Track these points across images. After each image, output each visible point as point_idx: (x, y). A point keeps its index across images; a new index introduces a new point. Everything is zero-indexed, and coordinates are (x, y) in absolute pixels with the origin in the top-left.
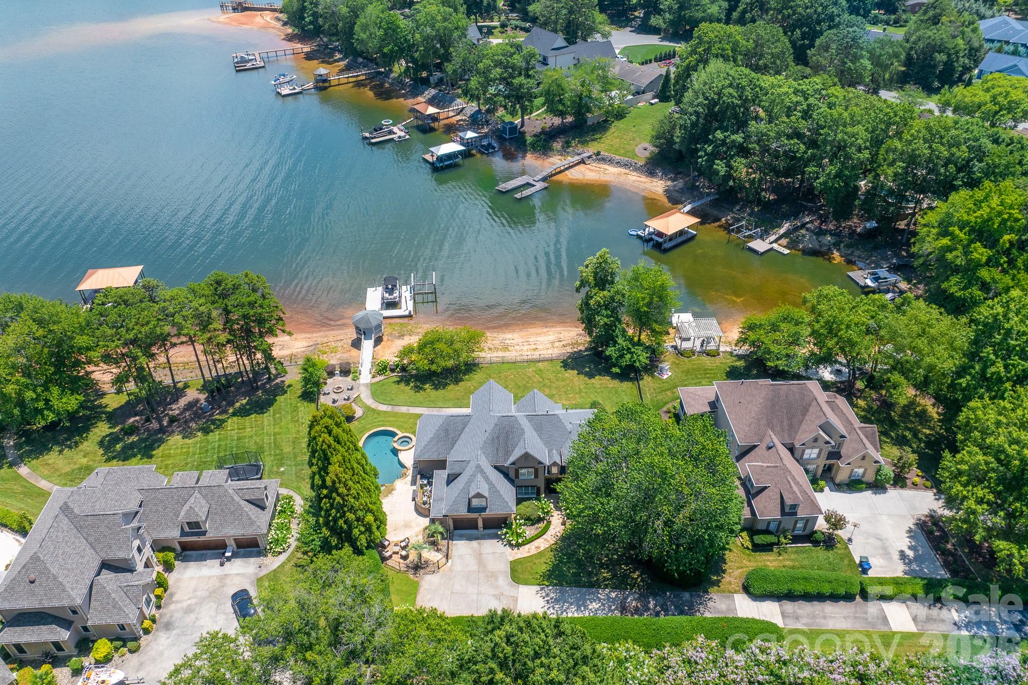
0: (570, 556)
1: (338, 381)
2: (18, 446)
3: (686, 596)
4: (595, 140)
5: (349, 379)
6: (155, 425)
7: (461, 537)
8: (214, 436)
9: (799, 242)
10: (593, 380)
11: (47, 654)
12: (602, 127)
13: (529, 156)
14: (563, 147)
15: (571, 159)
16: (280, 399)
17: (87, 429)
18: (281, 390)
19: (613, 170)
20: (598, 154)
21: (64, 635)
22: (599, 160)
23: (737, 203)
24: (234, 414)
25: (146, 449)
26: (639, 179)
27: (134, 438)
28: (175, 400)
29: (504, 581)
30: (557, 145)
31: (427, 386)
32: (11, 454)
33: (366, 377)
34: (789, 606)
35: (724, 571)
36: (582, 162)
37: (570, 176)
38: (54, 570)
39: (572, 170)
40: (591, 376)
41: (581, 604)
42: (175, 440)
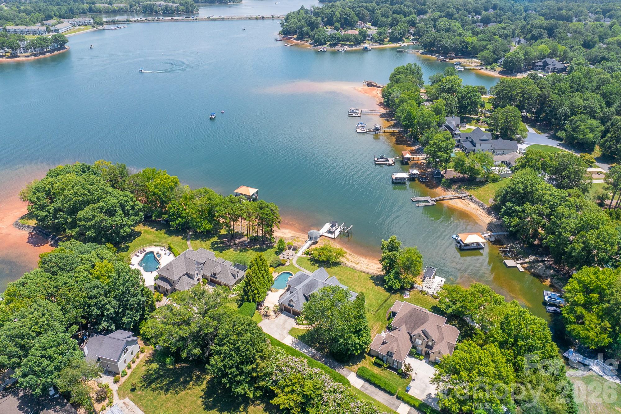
0: (312, 335)
1: (291, 252)
2: (191, 235)
3: (336, 364)
4: (474, 189)
5: (294, 252)
6: (229, 244)
7: (285, 314)
8: (242, 254)
9: (533, 268)
10: (376, 287)
11: (164, 292)
12: (482, 183)
13: (440, 188)
14: (457, 188)
15: (457, 195)
16: (269, 250)
17: (211, 237)
18: (271, 247)
19: (472, 205)
20: (471, 196)
21: (169, 287)
22: (469, 199)
23: (518, 239)
24: (252, 249)
25: (221, 250)
26: (482, 214)
27: (221, 245)
28: (240, 238)
29: (286, 332)
30: (454, 187)
31: (317, 265)
32: (189, 237)
33: (300, 254)
34: (367, 385)
35: (356, 364)
36: (461, 198)
37: (450, 203)
38: (174, 268)
39: (453, 200)
40: (377, 285)
41: (302, 348)
42: (231, 250)
